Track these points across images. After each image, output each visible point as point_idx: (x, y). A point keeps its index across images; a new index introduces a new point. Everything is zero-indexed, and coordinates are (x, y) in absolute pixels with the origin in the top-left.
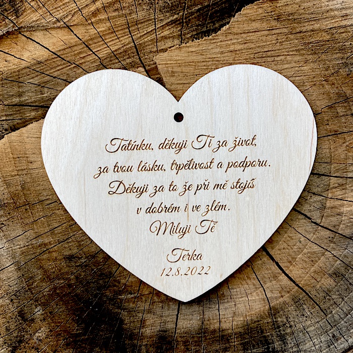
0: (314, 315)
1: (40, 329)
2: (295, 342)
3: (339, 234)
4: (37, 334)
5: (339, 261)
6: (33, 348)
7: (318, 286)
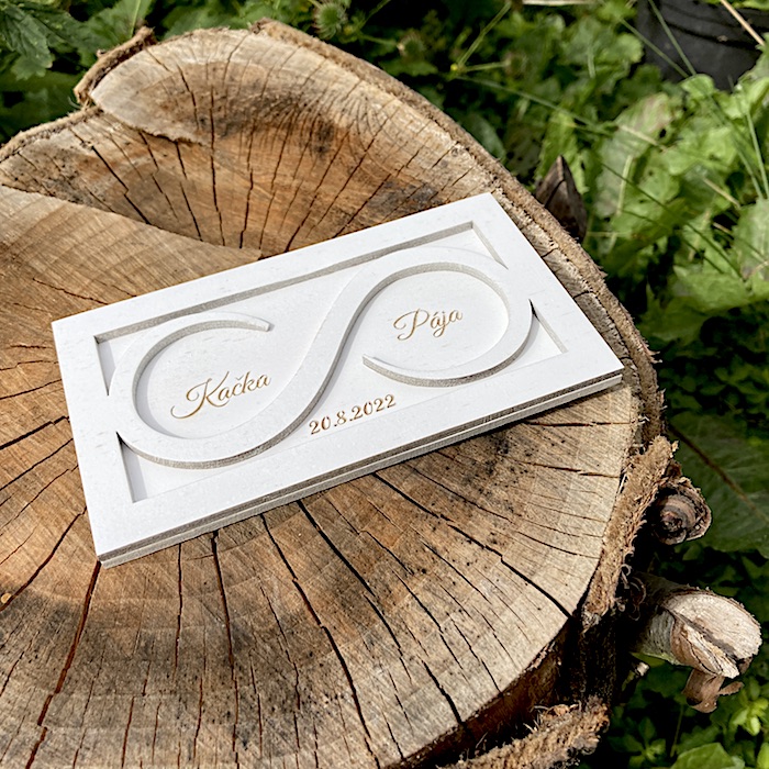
0: (48, 665)
3: (223, 593)
5: (176, 630)
7: (108, 631)
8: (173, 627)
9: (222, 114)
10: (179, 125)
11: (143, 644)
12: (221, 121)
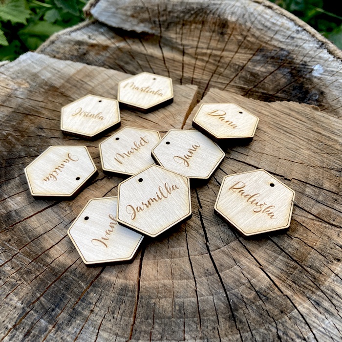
5: (196, 299)
8: (193, 297)
9: (164, 18)
10: (142, 25)
11: (177, 308)
12: (164, 21)
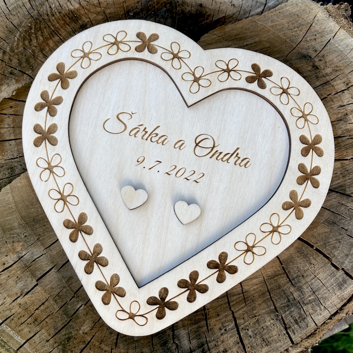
1: (84, 323)
2: (311, 290)
4: (82, 328)
6: (80, 342)
